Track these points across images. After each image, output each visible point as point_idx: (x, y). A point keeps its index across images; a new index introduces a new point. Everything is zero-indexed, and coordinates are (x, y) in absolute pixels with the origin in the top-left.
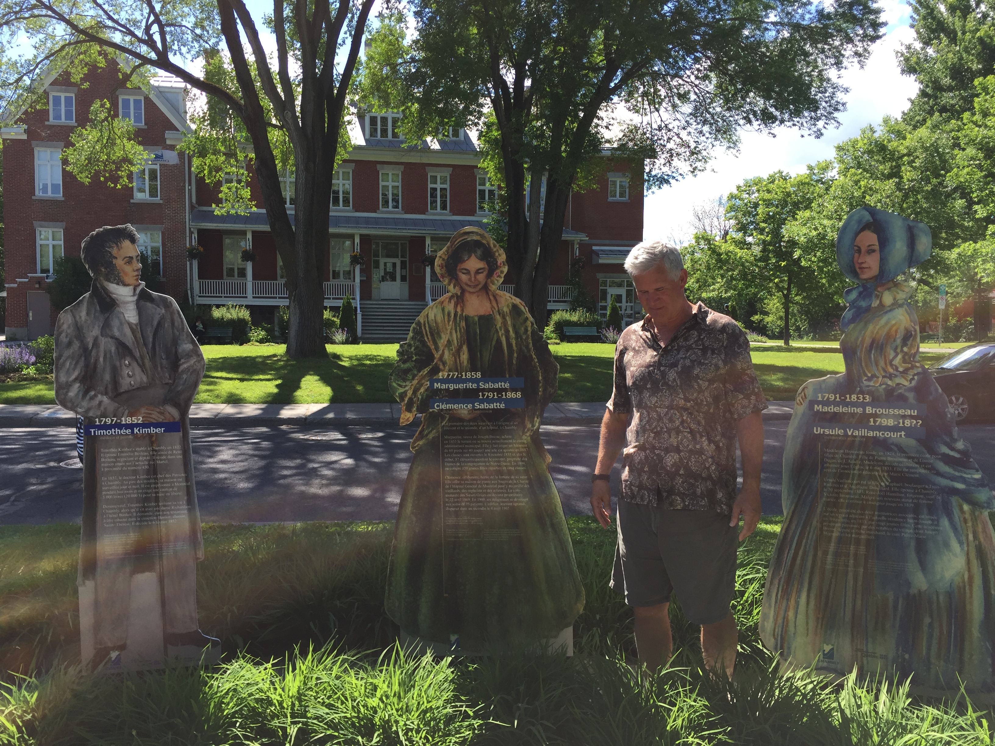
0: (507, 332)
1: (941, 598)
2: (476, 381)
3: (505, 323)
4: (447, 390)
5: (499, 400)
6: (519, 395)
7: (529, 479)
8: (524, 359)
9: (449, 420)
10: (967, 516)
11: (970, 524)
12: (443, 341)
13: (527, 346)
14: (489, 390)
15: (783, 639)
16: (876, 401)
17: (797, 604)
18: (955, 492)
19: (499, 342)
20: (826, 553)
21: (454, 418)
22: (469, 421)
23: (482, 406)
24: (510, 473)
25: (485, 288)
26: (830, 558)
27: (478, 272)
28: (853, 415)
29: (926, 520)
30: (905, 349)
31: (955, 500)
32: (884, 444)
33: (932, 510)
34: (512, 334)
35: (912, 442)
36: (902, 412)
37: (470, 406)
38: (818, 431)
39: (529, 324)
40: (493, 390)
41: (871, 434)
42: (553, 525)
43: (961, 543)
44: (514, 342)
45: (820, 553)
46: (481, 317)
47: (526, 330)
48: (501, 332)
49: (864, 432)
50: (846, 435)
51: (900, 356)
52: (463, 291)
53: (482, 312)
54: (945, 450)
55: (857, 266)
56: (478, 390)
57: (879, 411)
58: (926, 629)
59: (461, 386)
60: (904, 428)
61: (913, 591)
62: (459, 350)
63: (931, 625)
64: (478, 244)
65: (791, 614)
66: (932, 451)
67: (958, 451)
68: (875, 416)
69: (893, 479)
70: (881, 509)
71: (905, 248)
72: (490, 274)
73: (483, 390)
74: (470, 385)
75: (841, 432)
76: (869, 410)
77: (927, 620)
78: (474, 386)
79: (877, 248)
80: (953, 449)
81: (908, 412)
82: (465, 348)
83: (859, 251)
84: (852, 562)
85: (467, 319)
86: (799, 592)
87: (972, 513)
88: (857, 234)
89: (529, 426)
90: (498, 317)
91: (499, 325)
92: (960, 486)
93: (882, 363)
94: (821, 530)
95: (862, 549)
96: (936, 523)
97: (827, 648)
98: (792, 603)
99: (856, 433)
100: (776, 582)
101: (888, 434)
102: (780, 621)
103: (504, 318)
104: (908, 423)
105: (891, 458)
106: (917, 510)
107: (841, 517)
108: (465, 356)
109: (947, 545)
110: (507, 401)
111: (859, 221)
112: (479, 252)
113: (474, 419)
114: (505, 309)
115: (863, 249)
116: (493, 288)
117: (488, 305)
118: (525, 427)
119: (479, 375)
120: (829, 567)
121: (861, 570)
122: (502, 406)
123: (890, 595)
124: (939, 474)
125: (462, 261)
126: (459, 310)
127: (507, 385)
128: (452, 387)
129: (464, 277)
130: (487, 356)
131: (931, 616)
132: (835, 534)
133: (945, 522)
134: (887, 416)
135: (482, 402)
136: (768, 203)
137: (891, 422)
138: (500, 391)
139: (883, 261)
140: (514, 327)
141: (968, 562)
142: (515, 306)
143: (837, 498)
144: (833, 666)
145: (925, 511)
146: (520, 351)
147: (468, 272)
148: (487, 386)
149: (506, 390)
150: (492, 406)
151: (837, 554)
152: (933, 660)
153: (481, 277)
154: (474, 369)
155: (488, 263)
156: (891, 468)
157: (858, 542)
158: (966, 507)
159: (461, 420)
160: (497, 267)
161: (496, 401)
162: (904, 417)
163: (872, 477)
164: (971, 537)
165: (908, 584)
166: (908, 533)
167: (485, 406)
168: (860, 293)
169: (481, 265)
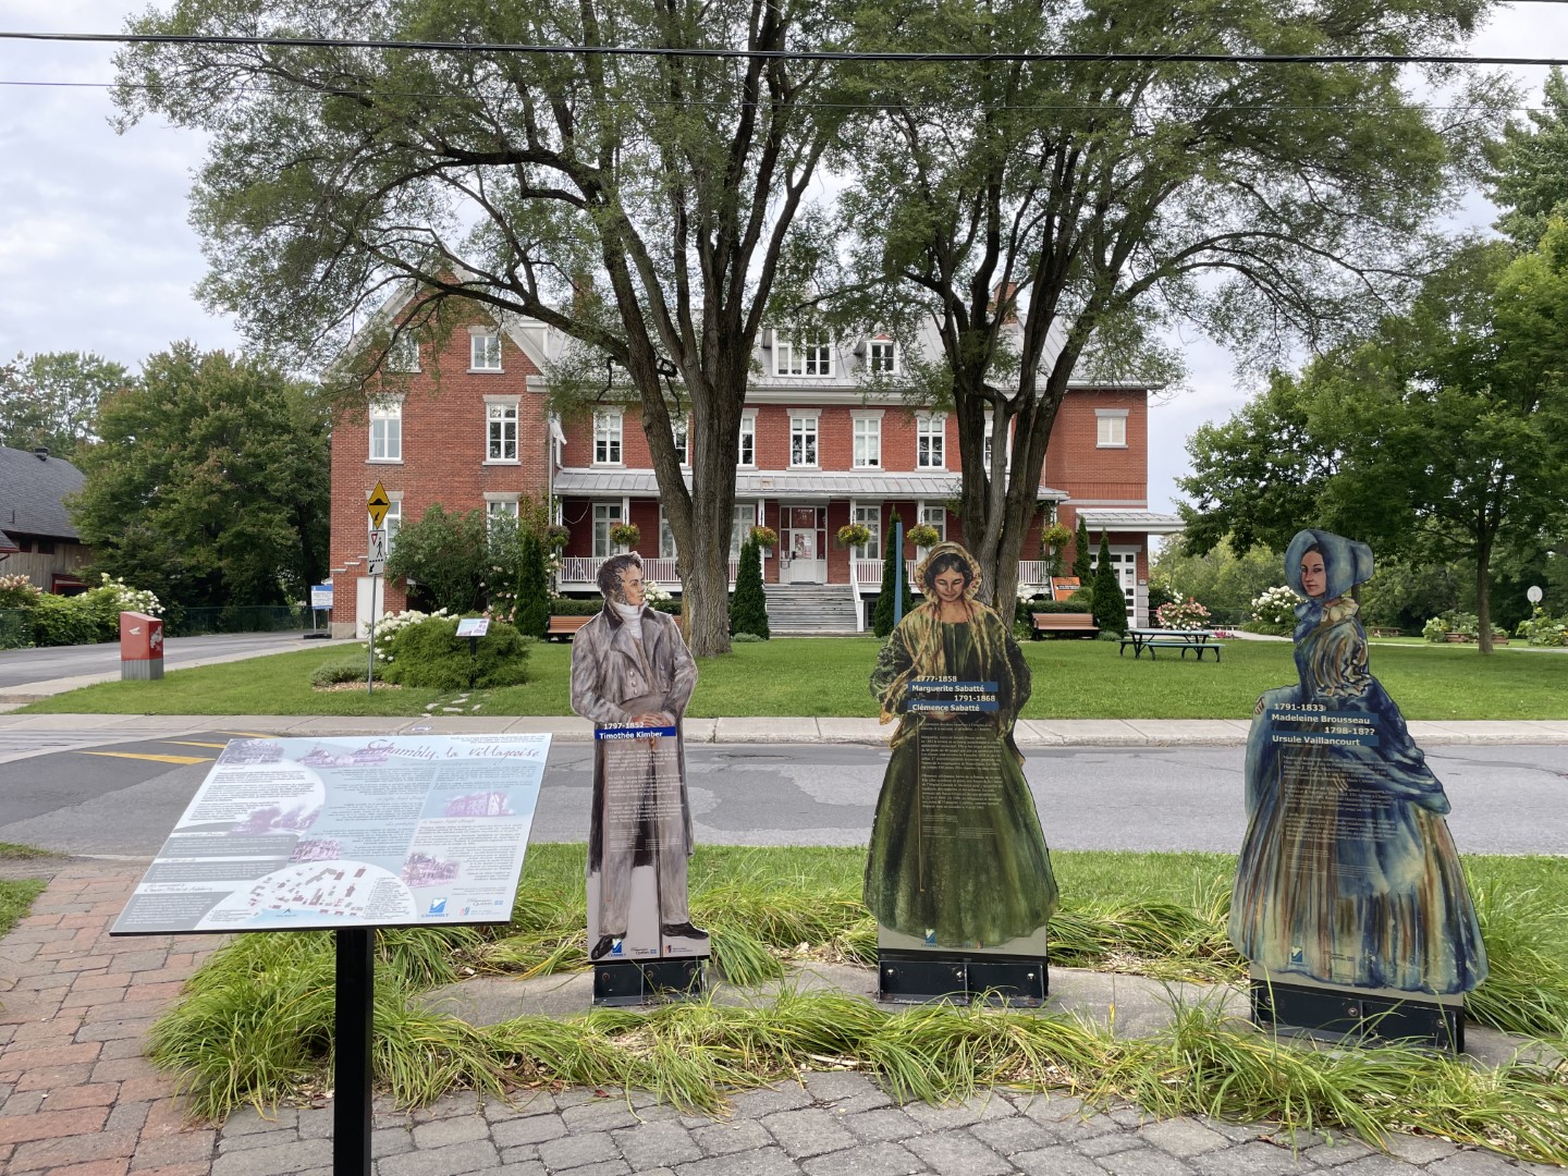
0: (982, 638)
1: (1404, 900)
2: (952, 684)
3: (980, 630)
4: (925, 692)
5: (975, 703)
6: (993, 697)
7: (1003, 779)
8: (998, 665)
9: (927, 721)
10: (1423, 820)
11: (1426, 828)
12: (920, 647)
13: (1001, 653)
14: (965, 693)
15: (1251, 941)
16: (1330, 711)
17: (1265, 907)
18: (1411, 797)
19: (974, 648)
20: (1290, 857)
21: (931, 719)
22: (945, 722)
23: (958, 709)
24: (984, 773)
25: (962, 597)
26: (1294, 862)
27: (954, 583)
28: (1309, 723)
29: (1384, 823)
30: (1355, 662)
31: (1410, 805)
32: (1340, 752)
33: (1389, 815)
34: (986, 641)
35: (1366, 750)
36: (1355, 721)
37: (946, 708)
38: (1275, 739)
39: (1003, 631)
40: (968, 693)
41: (1327, 742)
42: (1026, 825)
43: (1419, 846)
44: (988, 649)
45: (1284, 858)
46: (957, 625)
47: (1000, 638)
48: (976, 639)
49: (1321, 740)
50: (1303, 743)
51: (1350, 668)
52: (940, 600)
53: (958, 620)
54: (1398, 757)
55: (1305, 584)
56: (954, 693)
57: (1334, 720)
58: (1390, 931)
59: (938, 689)
60: (1358, 736)
61: (1376, 894)
62: (936, 655)
63: (1395, 927)
64: (955, 557)
65: (1259, 917)
66: (1386, 759)
67: (1411, 758)
68: (1330, 724)
69: (1351, 785)
70: (1341, 814)
71: (1349, 568)
72: (966, 585)
73: (959, 693)
74: (946, 689)
75: (1299, 740)
76: (1324, 719)
77: (1391, 922)
78: (951, 689)
79: (1322, 567)
80: (1406, 756)
81: (1361, 721)
82: (942, 653)
83: (1306, 570)
84: (1315, 865)
85: (944, 626)
86: (1265, 895)
87: (1429, 817)
88: (1303, 554)
89: (1003, 728)
90: (974, 625)
91: (974, 632)
92: (1416, 792)
93: (1334, 675)
94: (1285, 834)
95: (1325, 852)
96: (1394, 828)
97: (1296, 951)
98: (1259, 907)
99: (1313, 741)
100: (1243, 886)
101: (1343, 742)
102: (1248, 924)
103: (979, 625)
104: (1362, 731)
105: (1349, 765)
106: (1375, 815)
107: (1302, 822)
108: (941, 661)
109: (1405, 848)
110: (981, 704)
111: (1305, 543)
112: (956, 564)
113: (950, 721)
114: (981, 618)
115: (1310, 568)
116: (969, 597)
117: (964, 613)
118: (999, 729)
119: (955, 678)
120: (1293, 871)
121: (1325, 873)
122: (977, 709)
123: (1354, 898)
124: (1394, 780)
125: (939, 573)
126: (936, 616)
127: (982, 689)
128: (929, 690)
129: (941, 588)
130: (963, 661)
131: (1395, 919)
132: (1298, 839)
133: (1402, 826)
134: (1342, 725)
135: (957, 704)
137: (1345, 731)
138: (974, 694)
139: (1329, 579)
140: (988, 633)
141: (1427, 865)
142: (989, 615)
143: (1298, 803)
145: (1383, 815)
146: (994, 657)
147: (946, 583)
148: (962, 690)
149: (980, 694)
150: (966, 709)
151: (1301, 858)
152: (1399, 962)
153: (958, 588)
154: (950, 672)
155: (964, 575)
156: (1349, 775)
157: (1320, 846)
158: (1422, 812)
159: (938, 721)
160: (973, 578)
161: (971, 704)
162: (1358, 725)
163: (1330, 784)
164: (1428, 841)
165: (1371, 887)
166: (1368, 837)
167: (961, 708)
168: (1310, 609)
169: (958, 576)
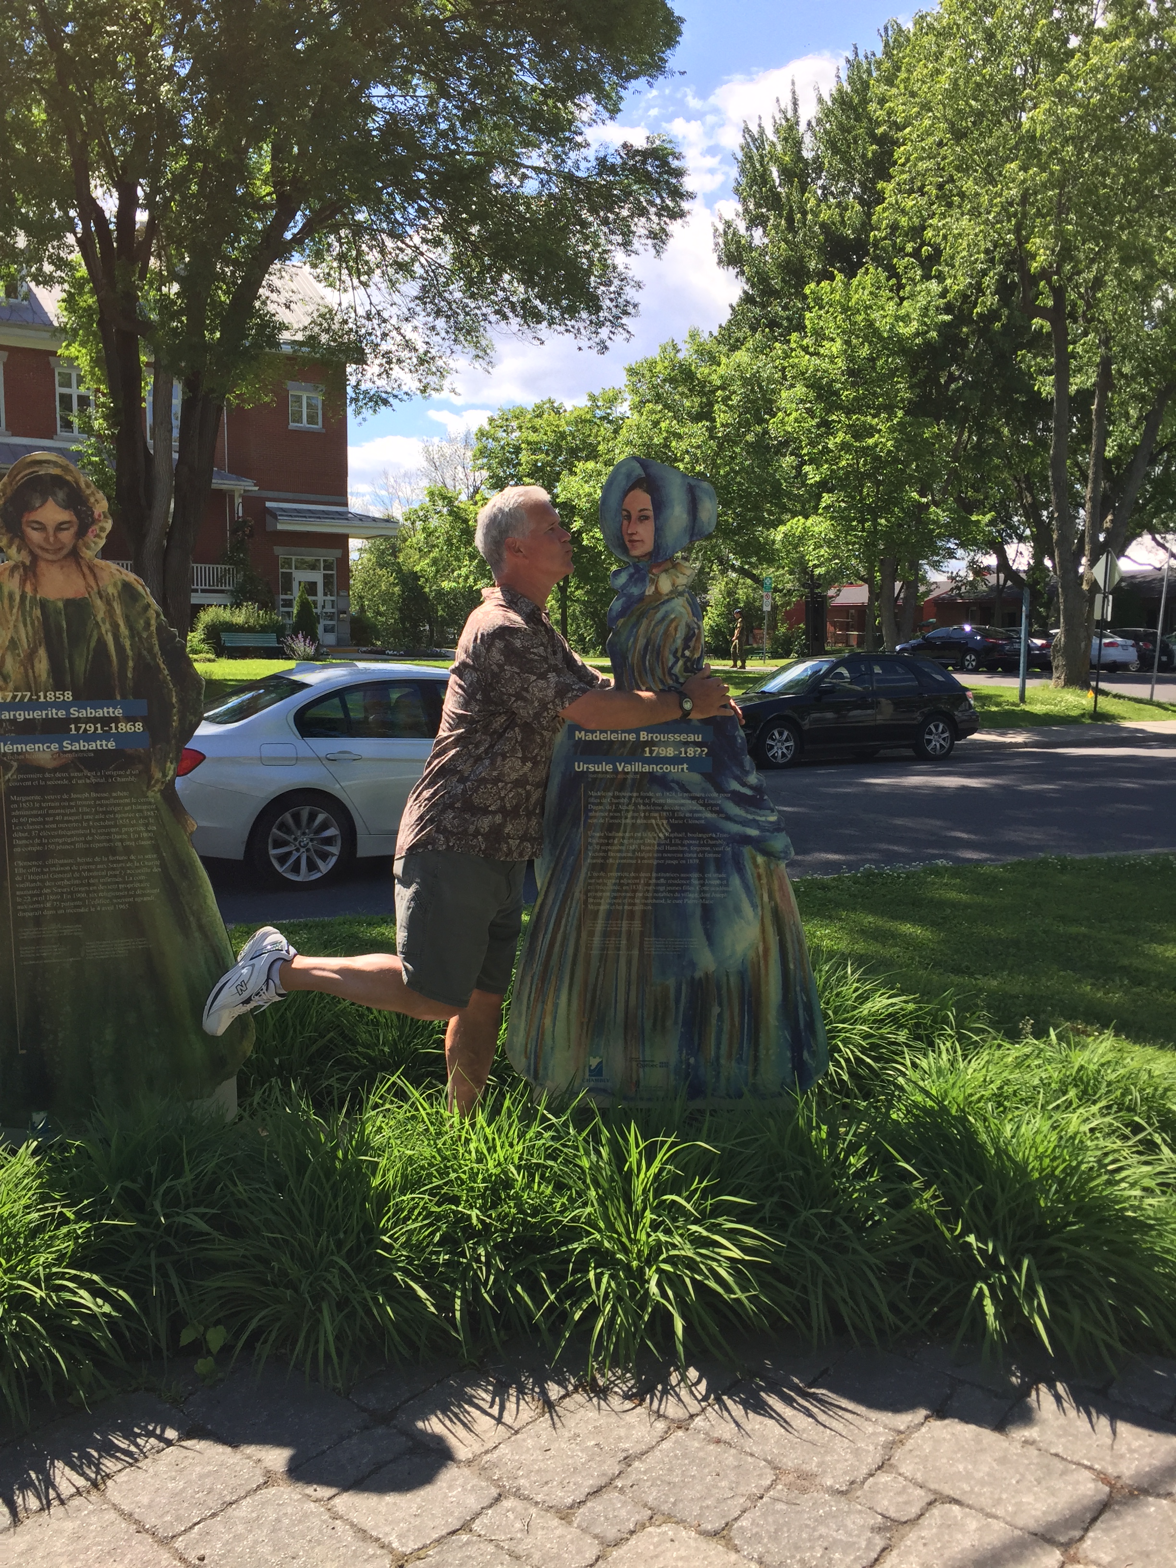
0: (115, 627)
1: (732, 979)
2: (65, 705)
3: (110, 612)
4: (13, 721)
5: (107, 735)
6: (139, 727)
7: (161, 858)
8: (146, 669)
9: (19, 770)
10: (761, 871)
11: (764, 881)
13: (150, 650)
14: (88, 720)
15: (537, 1057)
17: (556, 1006)
18: (747, 840)
19: (102, 643)
20: (591, 934)
21: (27, 766)
22: (55, 770)
23: (76, 747)
24: (127, 851)
25: (74, 555)
26: (597, 940)
27: (59, 527)
28: (624, 743)
29: (714, 880)
30: (687, 653)
31: (747, 851)
32: (662, 782)
33: (720, 866)
34: (123, 630)
35: (696, 777)
36: (683, 737)
37: (55, 747)
38: (580, 767)
39: (152, 613)
40: (94, 720)
41: (647, 768)
42: (201, 928)
43: (754, 906)
44: (127, 644)
45: (584, 935)
46: (68, 603)
47: (148, 624)
48: (105, 627)
49: (638, 767)
50: (615, 771)
51: (680, 663)
52: (35, 558)
53: (70, 594)
54: (735, 786)
55: (626, 538)
56: (68, 721)
57: (657, 737)
58: (714, 1021)
59: (37, 715)
60: (686, 760)
61: (699, 974)
62: (31, 655)
63: (720, 1016)
64: (58, 482)
65: (548, 1021)
66: (720, 789)
67: (751, 787)
68: (651, 744)
69: (675, 828)
70: (660, 868)
71: (685, 516)
72: (81, 533)
73: (77, 720)
74: (53, 713)
75: (609, 768)
76: (644, 736)
77: (716, 1010)
78: (62, 714)
79: (651, 513)
80: (744, 784)
81: (691, 738)
82: (42, 652)
83: (629, 517)
84: (624, 942)
85: (44, 605)
86: (558, 990)
87: (768, 865)
88: (626, 493)
89: (158, 775)
90: (99, 602)
91: (100, 616)
92: (754, 832)
93: (659, 672)
94: (586, 902)
95: (637, 924)
96: (725, 883)
97: (594, 1062)
98: (549, 1007)
99: (628, 768)
100: (528, 980)
101: (668, 768)
102: (533, 1033)
103: (108, 603)
104: (691, 752)
105: (673, 800)
106: (702, 868)
107: (610, 883)
108: (42, 666)
109: (738, 910)
110: (118, 737)
111: (628, 476)
112: (61, 495)
113: (63, 768)
114: (111, 590)
115: (634, 515)
116: (88, 554)
117: (81, 582)
118: (151, 778)
119: (69, 696)
120: (595, 952)
121: (636, 952)
122: (112, 745)
123: (671, 982)
124: (728, 818)
125: (29, 508)
126: (28, 589)
127: (119, 712)
128: (21, 716)
129: (35, 536)
130: (81, 665)
131: (720, 1004)
132: (603, 908)
133: (736, 881)
134: (666, 744)
135: (75, 739)
136: (534, 448)
137: (670, 752)
138: (106, 721)
139: (659, 532)
140: (127, 618)
141: (763, 931)
142: (127, 586)
143: (605, 858)
144: (601, 1085)
145: (712, 868)
146: (139, 657)
147: (42, 527)
148: (83, 714)
149: (116, 720)
150: (93, 746)
151: (606, 934)
152: (723, 1061)
153: (66, 536)
154: (59, 686)
155: (78, 514)
156: (672, 814)
157: (631, 915)
158: (760, 859)
159: (40, 769)
160: (94, 522)
161: (101, 737)
162: (686, 744)
163: (648, 827)
164: (766, 898)
165: (693, 965)
166: (692, 898)
167: (82, 746)
168: (631, 576)
169: (64, 516)
